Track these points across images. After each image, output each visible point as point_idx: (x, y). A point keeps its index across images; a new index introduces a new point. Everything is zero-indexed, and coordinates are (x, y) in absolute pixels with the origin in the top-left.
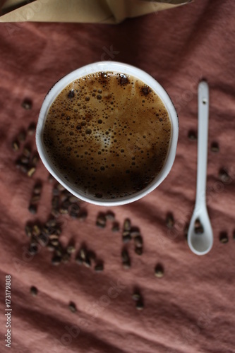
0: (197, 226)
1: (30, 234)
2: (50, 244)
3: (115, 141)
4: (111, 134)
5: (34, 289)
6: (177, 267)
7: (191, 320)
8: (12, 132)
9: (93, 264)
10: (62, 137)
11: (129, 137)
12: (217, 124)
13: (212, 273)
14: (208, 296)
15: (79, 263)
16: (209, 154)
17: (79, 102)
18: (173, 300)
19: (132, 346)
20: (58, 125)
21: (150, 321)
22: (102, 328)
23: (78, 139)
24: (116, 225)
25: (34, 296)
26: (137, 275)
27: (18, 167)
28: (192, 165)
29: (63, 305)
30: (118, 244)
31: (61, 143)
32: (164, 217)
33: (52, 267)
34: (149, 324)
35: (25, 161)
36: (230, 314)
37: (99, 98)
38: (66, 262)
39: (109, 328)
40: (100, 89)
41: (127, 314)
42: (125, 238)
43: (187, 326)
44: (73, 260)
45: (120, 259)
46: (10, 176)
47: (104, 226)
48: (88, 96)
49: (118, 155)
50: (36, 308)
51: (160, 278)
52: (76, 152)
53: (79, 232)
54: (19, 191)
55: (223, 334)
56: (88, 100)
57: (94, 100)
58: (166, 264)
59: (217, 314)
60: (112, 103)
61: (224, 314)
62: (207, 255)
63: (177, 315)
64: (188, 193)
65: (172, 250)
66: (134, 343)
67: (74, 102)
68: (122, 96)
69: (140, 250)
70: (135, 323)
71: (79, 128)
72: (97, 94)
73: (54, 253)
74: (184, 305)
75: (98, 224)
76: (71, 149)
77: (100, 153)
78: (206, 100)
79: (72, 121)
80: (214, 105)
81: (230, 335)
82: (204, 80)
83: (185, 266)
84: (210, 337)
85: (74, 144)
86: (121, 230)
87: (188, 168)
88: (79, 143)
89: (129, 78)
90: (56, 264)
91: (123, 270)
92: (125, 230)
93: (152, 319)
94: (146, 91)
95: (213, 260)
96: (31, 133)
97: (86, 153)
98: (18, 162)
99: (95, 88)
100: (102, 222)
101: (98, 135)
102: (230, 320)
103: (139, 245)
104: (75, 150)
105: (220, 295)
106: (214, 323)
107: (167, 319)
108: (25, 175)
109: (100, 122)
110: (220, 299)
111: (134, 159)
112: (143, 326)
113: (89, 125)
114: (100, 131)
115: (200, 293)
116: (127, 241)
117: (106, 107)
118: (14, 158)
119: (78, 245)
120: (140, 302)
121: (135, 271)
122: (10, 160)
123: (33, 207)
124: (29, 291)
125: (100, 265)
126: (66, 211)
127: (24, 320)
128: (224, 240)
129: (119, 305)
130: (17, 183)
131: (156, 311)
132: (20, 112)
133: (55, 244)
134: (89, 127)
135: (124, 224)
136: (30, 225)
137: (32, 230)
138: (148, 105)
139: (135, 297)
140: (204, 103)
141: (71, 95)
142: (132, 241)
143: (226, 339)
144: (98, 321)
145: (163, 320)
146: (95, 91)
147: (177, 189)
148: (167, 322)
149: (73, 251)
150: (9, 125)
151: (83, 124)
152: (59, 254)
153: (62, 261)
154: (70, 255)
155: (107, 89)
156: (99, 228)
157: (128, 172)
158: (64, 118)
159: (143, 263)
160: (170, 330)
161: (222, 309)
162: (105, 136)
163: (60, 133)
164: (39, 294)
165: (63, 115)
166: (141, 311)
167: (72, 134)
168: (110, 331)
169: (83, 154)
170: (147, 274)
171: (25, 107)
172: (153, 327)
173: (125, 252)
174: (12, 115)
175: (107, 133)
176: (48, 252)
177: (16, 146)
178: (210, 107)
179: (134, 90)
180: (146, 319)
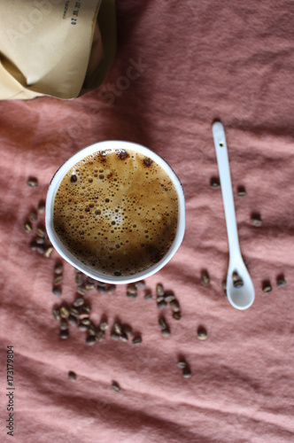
0: (235, 279)
1: (58, 318)
2: (81, 325)
3: (126, 217)
4: (121, 211)
5: (72, 374)
6: (221, 326)
7: (245, 380)
8: (22, 212)
9: (131, 337)
10: (73, 222)
11: (139, 211)
12: (239, 166)
13: (260, 326)
14: (260, 351)
15: (115, 339)
16: (235, 200)
17: (83, 185)
18: (222, 362)
19: (186, 418)
20: (67, 211)
21: (200, 388)
22: (151, 403)
23: (89, 222)
24: (148, 293)
25: (73, 381)
26: (180, 341)
27: (34, 249)
28: (219, 215)
29: (105, 386)
30: (153, 312)
31: (73, 227)
32: (198, 275)
33: (87, 348)
34: (200, 391)
35: (40, 242)
36: (286, 367)
37: (102, 177)
38: (101, 340)
39: (158, 403)
40: (101, 168)
41: (174, 384)
42: (159, 304)
43: (241, 387)
44: (108, 337)
45: (158, 328)
46: (26, 260)
47: (135, 295)
48: (90, 177)
49: (131, 231)
50: (78, 394)
51: (204, 341)
52: (89, 235)
53: (110, 306)
54: (39, 274)
55: (282, 389)
56: (91, 181)
57: (97, 181)
58: (208, 325)
59: (272, 369)
60: (115, 180)
61: (280, 368)
62: (251, 308)
63: (228, 377)
64: (221, 245)
65: (212, 308)
66: (187, 414)
67: (78, 186)
68: (124, 171)
69: (177, 315)
70: (185, 392)
71: (87, 210)
72: (99, 174)
73: (87, 333)
74: (235, 365)
75: (128, 294)
76: (83, 233)
77: (112, 232)
78: (223, 142)
79: (80, 205)
80: (231, 146)
81: (291, 389)
82: (217, 120)
83: (230, 323)
84: (268, 394)
85: (86, 227)
86: (154, 297)
87: (216, 218)
88: (90, 225)
89: (129, 152)
90: (91, 344)
91: (163, 338)
92: (158, 296)
93: (202, 385)
94: (147, 163)
95: (259, 312)
96: (41, 211)
97: (99, 234)
98: (33, 243)
99: (96, 168)
100: (133, 292)
101: (107, 214)
102: (288, 373)
103: (176, 310)
104: (88, 232)
105: (272, 349)
106: (271, 379)
107: (218, 383)
108: (43, 256)
109: (107, 201)
110: (273, 352)
111: (146, 232)
112: (194, 393)
113: (98, 205)
114: (109, 210)
115: (250, 350)
116: (163, 307)
117: (110, 185)
118: (29, 240)
119: (111, 320)
120: (187, 370)
121: (177, 337)
122: (24, 242)
123: (57, 289)
124: (67, 376)
125: (138, 337)
126: (92, 287)
127: (67, 408)
128: (268, 289)
129: (165, 376)
130: (36, 266)
131: (205, 377)
132: (27, 190)
133: (87, 323)
134: (98, 208)
135: (157, 289)
136: (57, 308)
137: (60, 313)
138: (152, 176)
139: (181, 365)
140: (221, 145)
141: (73, 179)
142: (168, 306)
143: (285, 394)
144: (145, 397)
145: (214, 384)
146: (96, 171)
147: (207, 243)
148: (219, 386)
149: (107, 328)
150: (17, 206)
151: (91, 206)
152: (92, 333)
153: (97, 339)
154: (104, 332)
155: (108, 167)
156: (131, 298)
157: (143, 245)
158: (71, 203)
159: (183, 328)
160: (224, 393)
161: (278, 362)
162: (116, 213)
163: (69, 218)
164: (78, 378)
165: (70, 201)
166: (189, 379)
167: (82, 217)
168: (160, 406)
169: (97, 236)
170: (189, 339)
171: (30, 185)
172: (205, 394)
173: (162, 319)
174: (19, 194)
175: (117, 211)
176: (80, 333)
177: (28, 227)
178: (228, 148)
179: (136, 164)
180: (195, 387)
